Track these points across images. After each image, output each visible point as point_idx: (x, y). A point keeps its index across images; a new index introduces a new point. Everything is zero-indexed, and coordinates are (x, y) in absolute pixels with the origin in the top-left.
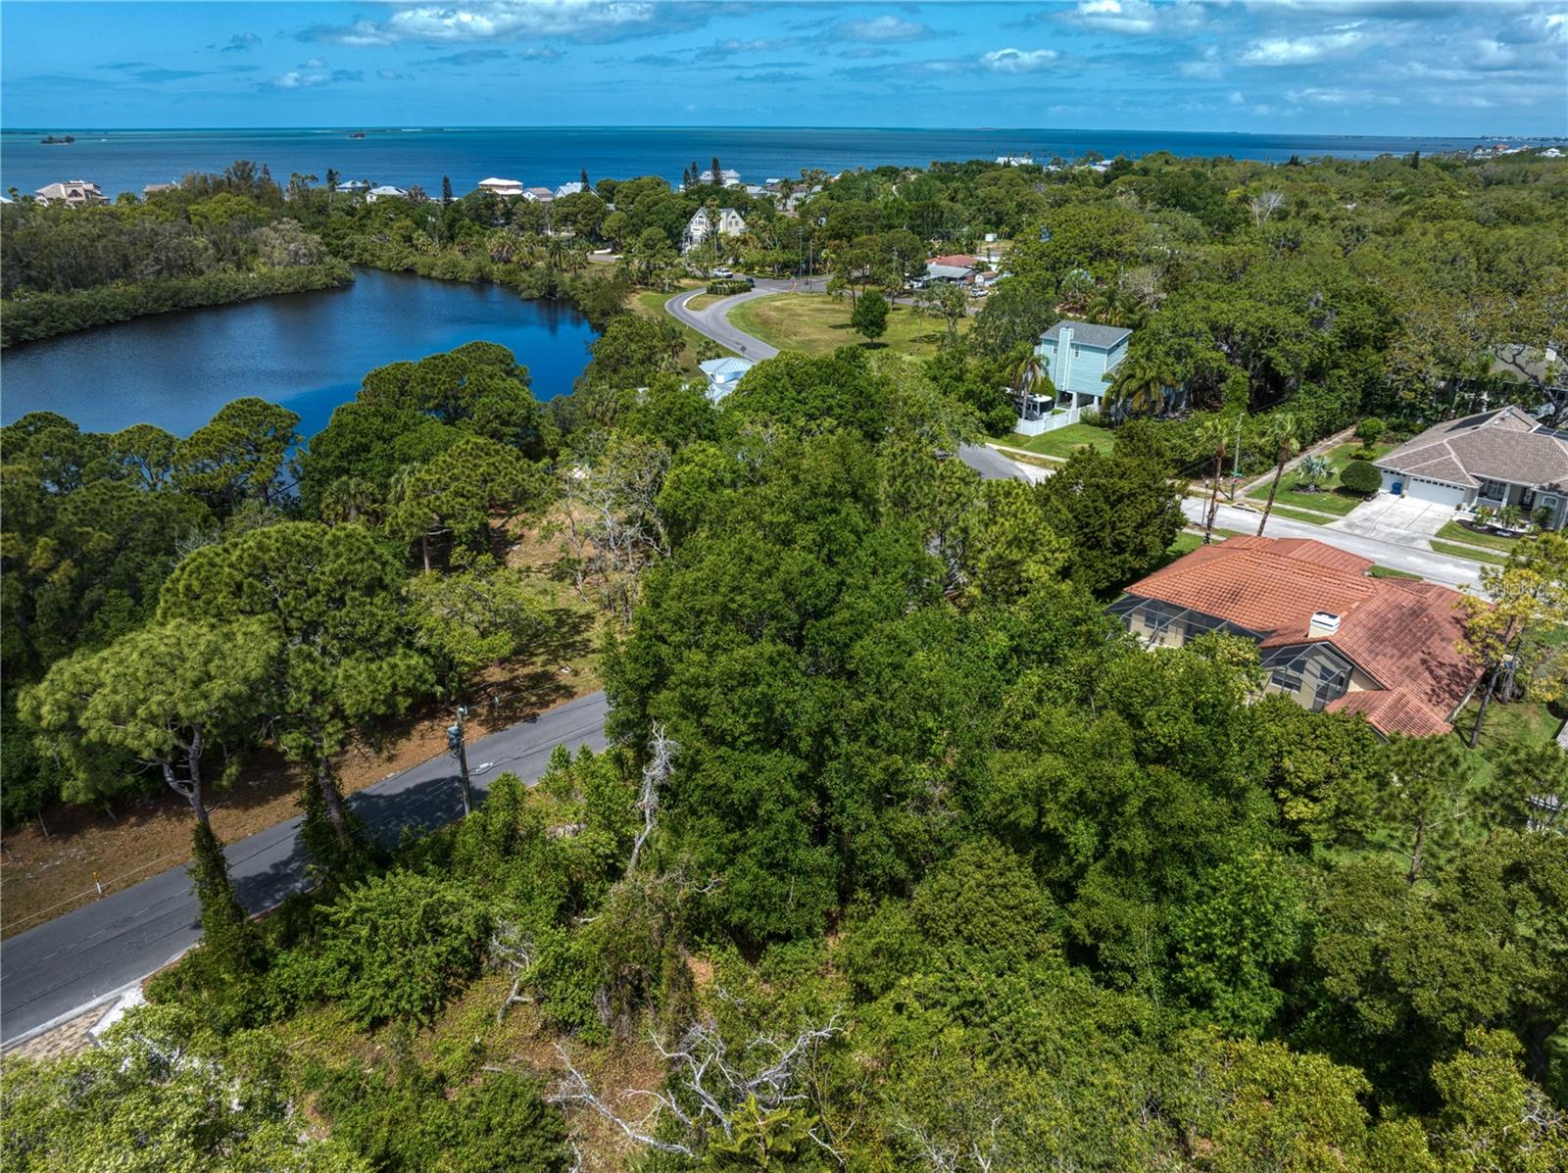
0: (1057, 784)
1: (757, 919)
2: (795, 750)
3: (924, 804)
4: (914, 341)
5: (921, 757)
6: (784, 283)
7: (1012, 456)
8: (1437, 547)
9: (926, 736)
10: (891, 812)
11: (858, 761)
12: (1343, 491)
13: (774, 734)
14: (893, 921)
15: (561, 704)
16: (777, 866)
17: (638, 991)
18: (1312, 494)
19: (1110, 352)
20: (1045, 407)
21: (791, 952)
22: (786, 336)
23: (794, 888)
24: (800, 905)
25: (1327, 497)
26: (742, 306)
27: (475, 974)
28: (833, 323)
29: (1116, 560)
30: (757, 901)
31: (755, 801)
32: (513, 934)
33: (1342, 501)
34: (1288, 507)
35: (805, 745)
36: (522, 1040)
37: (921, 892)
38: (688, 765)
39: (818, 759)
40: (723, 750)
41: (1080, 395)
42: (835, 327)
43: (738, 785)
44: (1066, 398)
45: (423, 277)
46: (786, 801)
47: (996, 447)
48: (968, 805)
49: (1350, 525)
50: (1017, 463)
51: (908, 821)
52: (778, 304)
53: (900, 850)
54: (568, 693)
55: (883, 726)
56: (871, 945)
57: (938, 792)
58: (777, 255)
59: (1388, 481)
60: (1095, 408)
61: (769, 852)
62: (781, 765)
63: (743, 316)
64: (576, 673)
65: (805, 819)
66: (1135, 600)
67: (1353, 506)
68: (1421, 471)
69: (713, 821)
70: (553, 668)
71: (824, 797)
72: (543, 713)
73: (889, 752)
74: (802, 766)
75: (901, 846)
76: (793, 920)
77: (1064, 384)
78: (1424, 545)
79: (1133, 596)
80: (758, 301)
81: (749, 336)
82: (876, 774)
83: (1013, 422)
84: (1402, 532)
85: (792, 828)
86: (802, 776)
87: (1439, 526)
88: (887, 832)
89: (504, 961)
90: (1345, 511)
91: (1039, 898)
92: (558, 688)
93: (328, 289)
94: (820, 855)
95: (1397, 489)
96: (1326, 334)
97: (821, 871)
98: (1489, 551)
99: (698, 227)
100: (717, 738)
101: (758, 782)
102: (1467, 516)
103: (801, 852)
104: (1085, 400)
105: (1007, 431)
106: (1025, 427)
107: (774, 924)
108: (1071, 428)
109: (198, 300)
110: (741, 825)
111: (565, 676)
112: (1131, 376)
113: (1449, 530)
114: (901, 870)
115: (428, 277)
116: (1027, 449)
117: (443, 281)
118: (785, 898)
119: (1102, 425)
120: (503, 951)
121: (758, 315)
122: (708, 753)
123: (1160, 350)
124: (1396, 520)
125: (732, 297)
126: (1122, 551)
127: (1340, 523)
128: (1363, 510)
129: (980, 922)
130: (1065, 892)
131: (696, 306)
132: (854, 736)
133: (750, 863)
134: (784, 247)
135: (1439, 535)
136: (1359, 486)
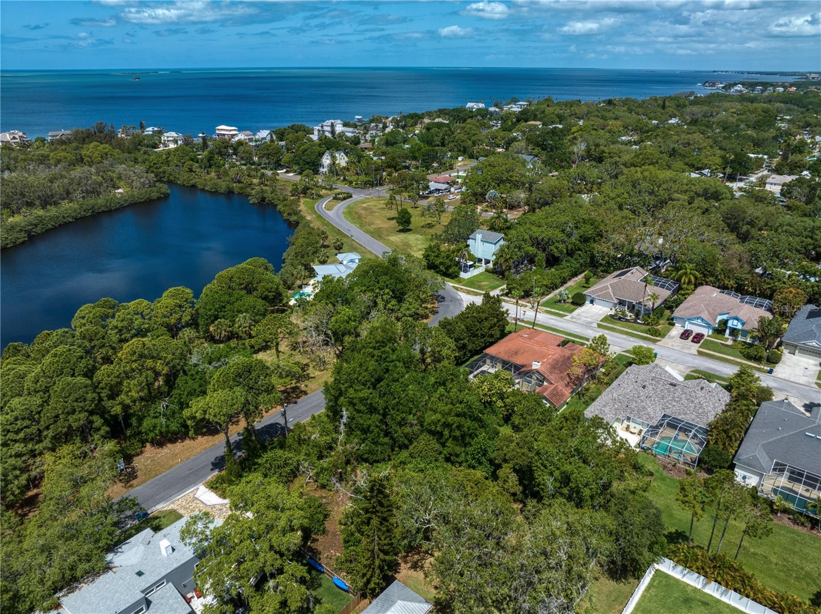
0: (439, 421)
1: (371, 457)
2: (379, 413)
3: (412, 425)
4: (423, 227)
5: (410, 414)
6: (366, 191)
7: (457, 289)
8: (599, 326)
9: (411, 409)
10: (403, 428)
11: (394, 415)
12: (573, 303)
13: (372, 410)
14: (404, 454)
15: (304, 397)
16: (376, 443)
17: (341, 476)
18: (562, 303)
19: (495, 244)
20: (471, 266)
21: (379, 465)
22: (369, 225)
23: (380, 448)
24: (381, 453)
25: (567, 305)
26: (349, 207)
27: (295, 476)
28: (389, 217)
29: (482, 340)
30: (370, 452)
31: (369, 426)
32: (306, 465)
33: (572, 307)
34: (553, 310)
35: (381, 412)
36: (311, 491)
37: (411, 447)
38: (352, 418)
39: (385, 415)
40: (361, 414)
41: (485, 259)
42: (389, 219)
43: (365, 423)
44: (480, 260)
45: (201, 189)
46: (377, 426)
47: (451, 284)
48: (422, 426)
49: (572, 318)
50: (459, 292)
51: (407, 430)
52: (364, 205)
53: (406, 437)
54: (305, 393)
55: (401, 407)
56: (399, 461)
57: (415, 422)
58: (363, 178)
59: (589, 299)
60: (491, 265)
61: (373, 439)
62: (376, 417)
63: (350, 213)
64: (306, 386)
65: (382, 430)
66: (487, 355)
67: (575, 309)
68: (599, 296)
69: (358, 432)
70: (298, 385)
71: (387, 425)
72: (299, 400)
73: (402, 413)
74: (381, 417)
75: (406, 436)
76: (380, 457)
77: (479, 256)
78: (595, 325)
79: (486, 354)
80: (356, 203)
81: (353, 225)
82: (399, 418)
83: (459, 273)
84: (589, 320)
85: (378, 433)
86: (381, 420)
87: (602, 317)
88: (403, 433)
89: (303, 472)
90: (571, 311)
91: (437, 446)
92: (302, 392)
93: (159, 198)
94: (386, 440)
95: (592, 302)
96: (573, 239)
97: (386, 444)
98: (616, 327)
99: (326, 161)
100: (359, 411)
101: (369, 422)
102: (613, 312)
103: (381, 439)
104: (487, 262)
105: (457, 276)
106: (463, 275)
107: (375, 458)
108: (481, 274)
109: (103, 209)
110: (366, 433)
111: (303, 387)
112: (502, 256)
113: (605, 319)
114: (406, 442)
115: (203, 190)
116: (463, 285)
117: (210, 192)
118: (377, 451)
119: (493, 273)
120: (303, 469)
121: (356, 213)
122: (357, 415)
123: (512, 245)
124: (588, 315)
125: (344, 202)
126: (484, 337)
127: (569, 317)
128: (579, 310)
129: (424, 453)
130: (443, 445)
131: (329, 208)
132: (393, 409)
133: (368, 443)
134: (366, 174)
135: (601, 321)
136: (578, 301)
